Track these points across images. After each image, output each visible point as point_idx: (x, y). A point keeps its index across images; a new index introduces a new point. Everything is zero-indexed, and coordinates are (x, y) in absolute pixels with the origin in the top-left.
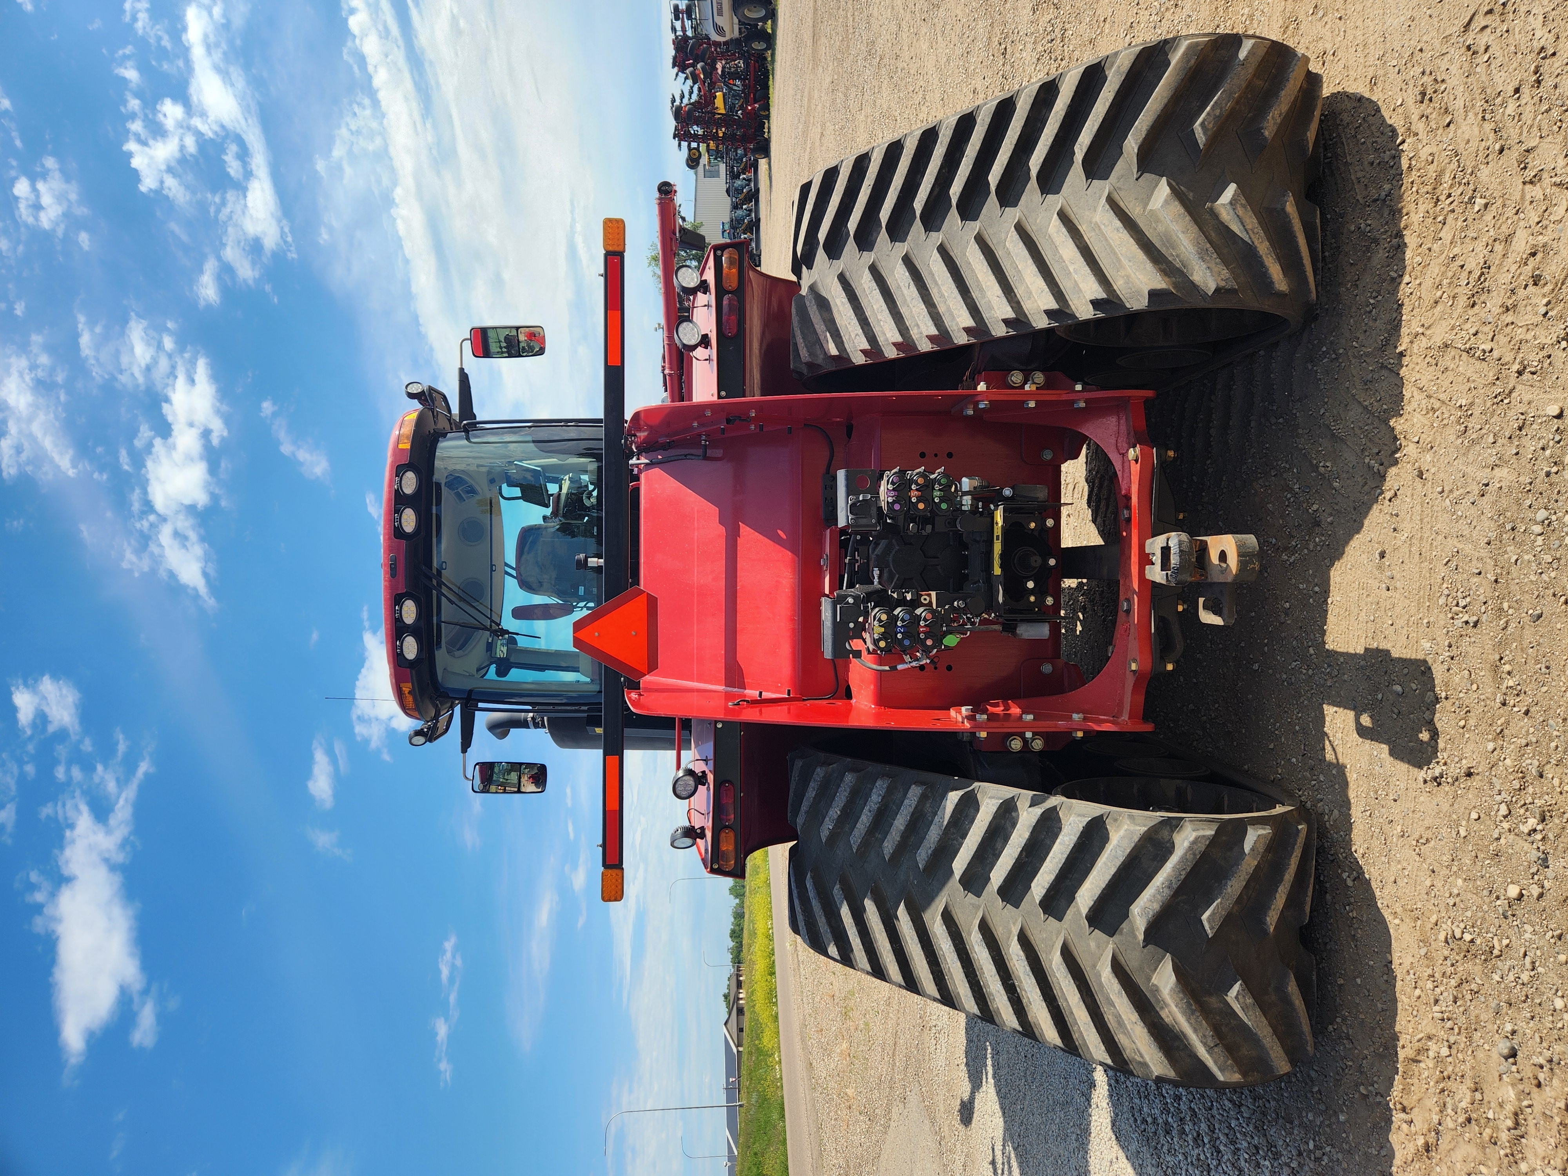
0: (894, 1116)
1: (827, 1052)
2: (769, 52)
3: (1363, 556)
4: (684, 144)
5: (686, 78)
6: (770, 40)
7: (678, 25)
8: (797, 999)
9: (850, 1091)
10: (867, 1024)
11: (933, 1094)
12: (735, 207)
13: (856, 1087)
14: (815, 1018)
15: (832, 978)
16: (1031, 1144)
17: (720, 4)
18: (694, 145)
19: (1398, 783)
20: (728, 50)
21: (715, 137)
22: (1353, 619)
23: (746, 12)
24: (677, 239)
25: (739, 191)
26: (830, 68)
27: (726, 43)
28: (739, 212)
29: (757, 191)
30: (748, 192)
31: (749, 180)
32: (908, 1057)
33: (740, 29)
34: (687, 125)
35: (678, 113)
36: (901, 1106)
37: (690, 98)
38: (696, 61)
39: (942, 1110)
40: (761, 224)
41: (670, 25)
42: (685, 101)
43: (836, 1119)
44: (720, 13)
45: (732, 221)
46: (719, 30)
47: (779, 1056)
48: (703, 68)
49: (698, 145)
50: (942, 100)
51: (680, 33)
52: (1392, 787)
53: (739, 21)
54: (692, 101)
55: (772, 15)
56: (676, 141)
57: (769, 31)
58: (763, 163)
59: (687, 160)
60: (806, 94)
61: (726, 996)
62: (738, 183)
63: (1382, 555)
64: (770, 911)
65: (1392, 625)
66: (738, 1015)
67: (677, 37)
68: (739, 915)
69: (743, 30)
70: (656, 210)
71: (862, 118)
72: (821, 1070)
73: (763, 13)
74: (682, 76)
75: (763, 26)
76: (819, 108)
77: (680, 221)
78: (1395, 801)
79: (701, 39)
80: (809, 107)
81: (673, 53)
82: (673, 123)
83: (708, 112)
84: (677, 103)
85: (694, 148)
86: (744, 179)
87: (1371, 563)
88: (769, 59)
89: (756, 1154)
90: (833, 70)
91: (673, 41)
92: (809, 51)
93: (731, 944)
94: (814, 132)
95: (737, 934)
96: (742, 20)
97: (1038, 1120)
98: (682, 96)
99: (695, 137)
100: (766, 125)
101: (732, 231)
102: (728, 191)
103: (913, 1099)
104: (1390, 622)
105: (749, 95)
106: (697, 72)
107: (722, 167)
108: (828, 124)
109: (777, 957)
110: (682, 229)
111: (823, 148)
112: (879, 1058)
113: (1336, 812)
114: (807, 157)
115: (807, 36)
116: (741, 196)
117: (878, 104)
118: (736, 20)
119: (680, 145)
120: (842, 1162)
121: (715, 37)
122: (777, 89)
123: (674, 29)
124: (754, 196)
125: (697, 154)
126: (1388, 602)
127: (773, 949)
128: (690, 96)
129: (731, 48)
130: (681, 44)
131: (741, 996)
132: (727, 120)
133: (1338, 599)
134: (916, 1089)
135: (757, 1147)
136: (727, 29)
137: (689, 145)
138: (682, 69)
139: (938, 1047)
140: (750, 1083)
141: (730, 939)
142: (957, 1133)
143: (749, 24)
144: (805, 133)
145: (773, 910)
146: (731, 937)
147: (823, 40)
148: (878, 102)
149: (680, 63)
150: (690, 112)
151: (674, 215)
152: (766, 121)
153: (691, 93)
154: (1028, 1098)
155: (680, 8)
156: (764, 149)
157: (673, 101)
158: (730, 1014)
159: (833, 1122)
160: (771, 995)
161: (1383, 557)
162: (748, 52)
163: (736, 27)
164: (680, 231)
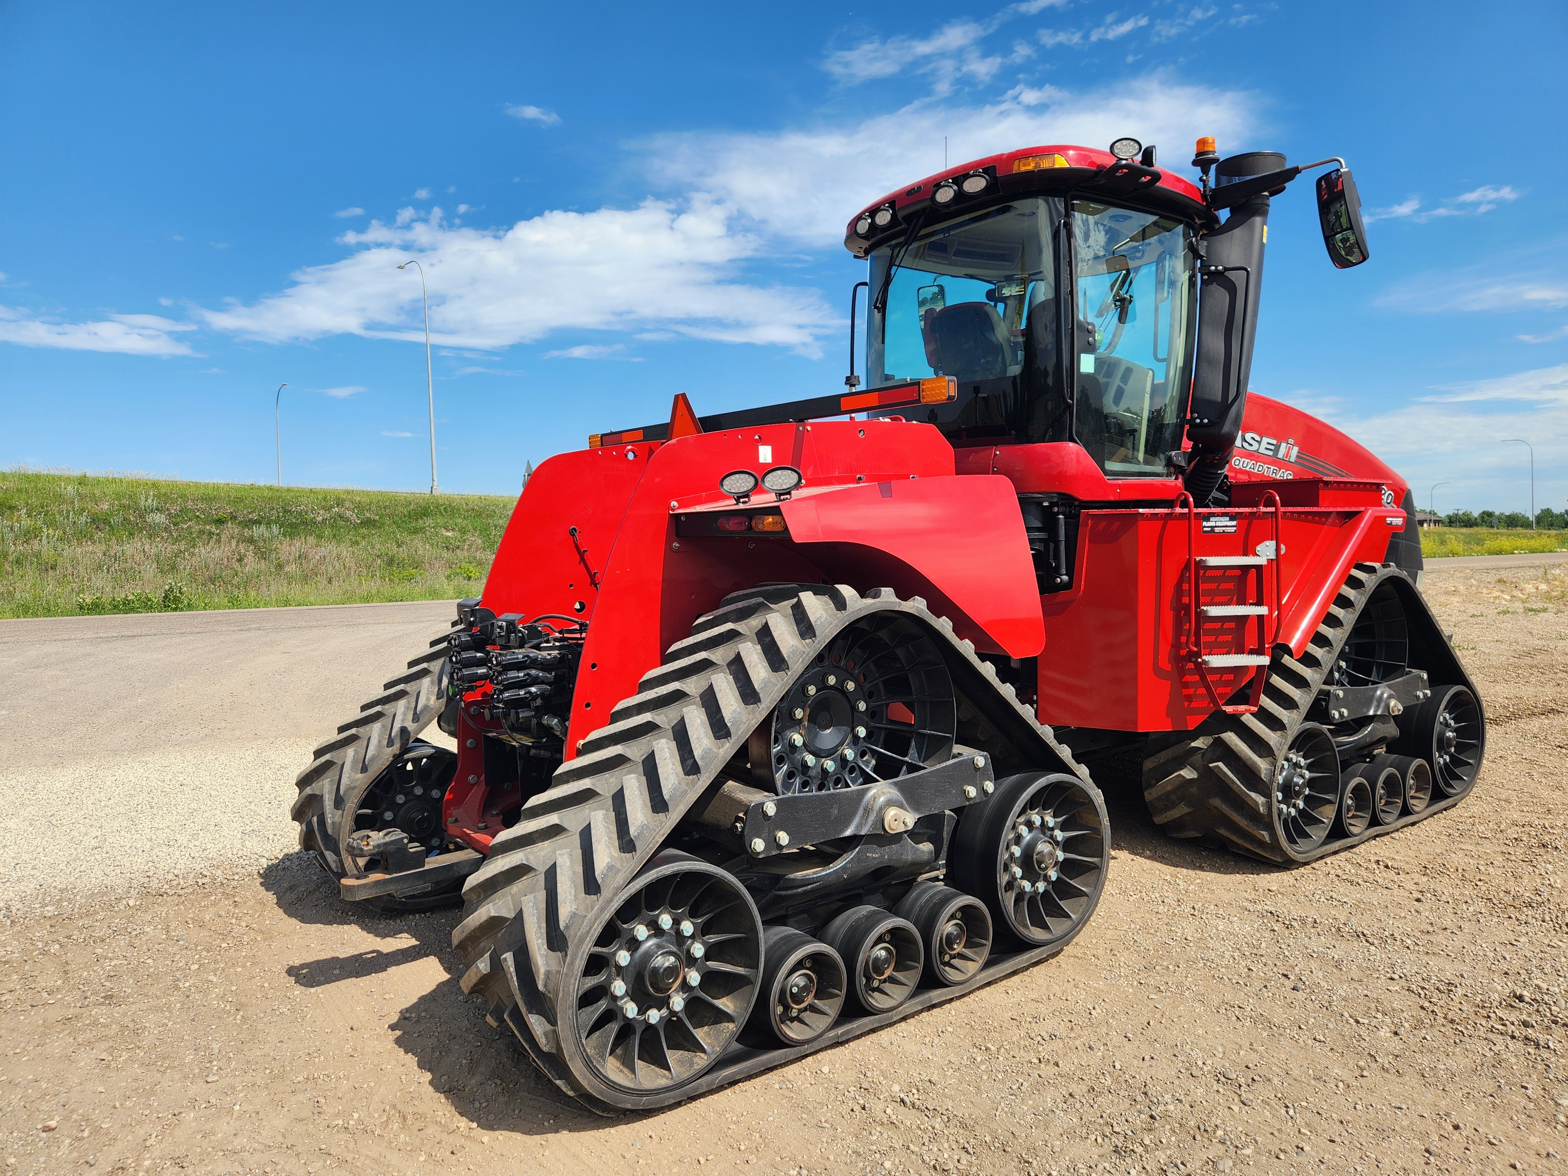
93: (1476, 514)
146: (1484, 513)
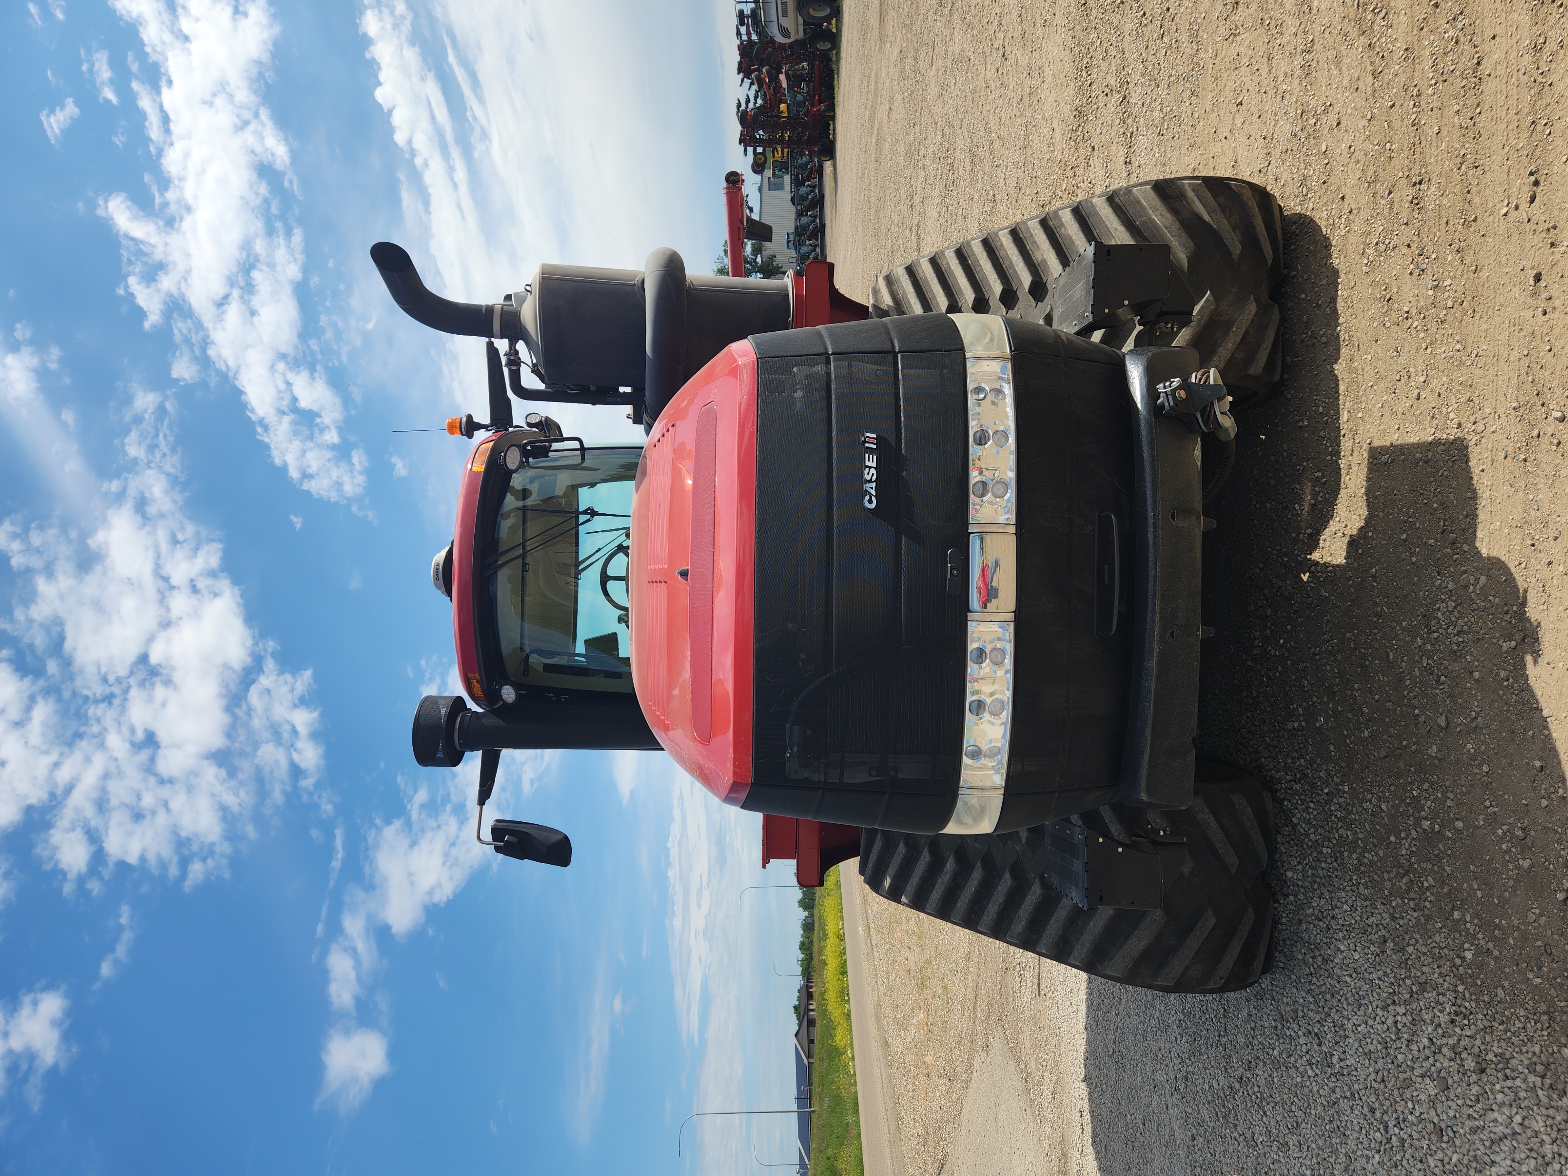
0: (976, 1066)
1: (903, 1026)
2: (834, 52)
3: (1514, 290)
4: (750, 149)
5: (752, 84)
6: (834, 39)
7: (743, 30)
8: (871, 982)
9: (929, 1059)
10: (945, 988)
11: (1019, 1033)
12: (800, 214)
13: (935, 1054)
14: (891, 996)
15: (907, 954)
16: (1127, 1048)
17: (785, 5)
18: (760, 150)
19: (1559, 519)
20: (793, 54)
21: (781, 141)
22: (1502, 362)
23: (811, 12)
24: (744, 228)
25: (803, 198)
26: (898, 40)
27: (791, 45)
28: (805, 220)
29: (822, 196)
30: (813, 198)
31: (814, 187)
32: (990, 1005)
33: (804, 29)
34: (753, 129)
35: (743, 117)
36: (984, 1054)
37: (756, 102)
38: (762, 65)
39: (1028, 1045)
40: (827, 229)
41: (735, 30)
42: (751, 105)
43: (914, 1090)
44: (785, 14)
45: (796, 228)
46: (785, 32)
47: (853, 1052)
48: (767, 71)
49: (764, 150)
50: (1020, 16)
51: (745, 37)
52: (1551, 527)
53: (804, 21)
54: (757, 105)
55: (837, 13)
56: (742, 147)
57: (834, 30)
58: (828, 166)
59: (753, 166)
60: (873, 77)
61: (796, 1008)
62: (803, 190)
63: (1538, 278)
64: (841, 912)
65: (1550, 350)
66: (808, 1027)
67: (742, 43)
68: (808, 927)
69: (808, 31)
70: (723, 199)
71: (933, 73)
72: (897, 1046)
73: (827, 11)
74: (747, 82)
75: (827, 26)
76: (887, 84)
77: (748, 211)
78: (1556, 539)
79: (766, 41)
80: (876, 88)
81: (738, 58)
82: (739, 128)
83: (774, 116)
84: (743, 107)
85: (760, 153)
86: (809, 185)
87: (1524, 293)
88: (834, 59)
89: (828, 1158)
90: (902, 39)
91: (739, 47)
92: (876, 33)
93: (801, 956)
94: (882, 112)
95: (806, 947)
96: (807, 19)
97: (1135, 1020)
98: (748, 101)
99: (760, 143)
100: (831, 127)
101: (797, 238)
102: (792, 200)
103: (996, 1044)
104: (1548, 348)
105: (814, 96)
106: (763, 76)
107: (787, 179)
108: (897, 95)
109: (849, 957)
110: (749, 219)
111: (892, 123)
112: (959, 1016)
113: (1483, 579)
114: (874, 140)
115: (873, 20)
116: (806, 203)
117: (950, 53)
118: (801, 21)
119: (745, 151)
120: (920, 1130)
121: (779, 39)
122: (842, 87)
123: (739, 33)
124: (819, 202)
125: (763, 159)
126: (1545, 327)
127: (844, 949)
128: (756, 100)
129: (798, 51)
130: (745, 49)
131: (811, 1007)
132: (793, 122)
133: (1484, 347)
134: (999, 1033)
135: (830, 1152)
136: (792, 30)
137: (755, 151)
138: (747, 75)
139: (1023, 984)
140: (822, 1089)
141: (799, 951)
142: (1045, 1064)
143: (813, 24)
144: (872, 118)
145: (844, 911)
146: (801, 949)
147: (892, 13)
148: (950, 50)
149: (744, 69)
150: (755, 117)
151: (742, 205)
152: (831, 123)
153: (756, 97)
154: (1123, 1001)
155: (746, 13)
156: (829, 151)
157: (739, 105)
158: (800, 1025)
159: (911, 1094)
160: (844, 994)
161: (1539, 280)
162: (812, 52)
163: (801, 28)
164: (747, 221)
